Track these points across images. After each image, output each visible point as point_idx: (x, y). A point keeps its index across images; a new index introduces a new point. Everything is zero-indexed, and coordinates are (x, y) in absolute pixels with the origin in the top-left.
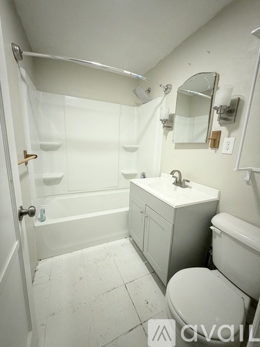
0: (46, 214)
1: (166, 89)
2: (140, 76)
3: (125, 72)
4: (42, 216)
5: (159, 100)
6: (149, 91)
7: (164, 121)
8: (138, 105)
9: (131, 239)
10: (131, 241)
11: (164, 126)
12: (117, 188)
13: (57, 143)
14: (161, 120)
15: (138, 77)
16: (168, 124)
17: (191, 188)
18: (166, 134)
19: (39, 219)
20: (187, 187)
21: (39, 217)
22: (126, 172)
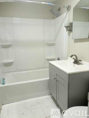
0: (5, 81)
1: (68, 8)
2: (51, 4)
3: (42, 3)
4: (3, 82)
5: (65, 14)
6: (59, 9)
7: (67, 27)
8: (54, 18)
9: (52, 96)
10: (51, 97)
11: (67, 30)
12: (44, 67)
13: (10, 44)
14: (65, 27)
15: (50, 5)
16: (70, 28)
17: (82, 64)
18: (69, 34)
19: (2, 84)
20: (81, 64)
21: (2, 82)
22: (48, 58)
